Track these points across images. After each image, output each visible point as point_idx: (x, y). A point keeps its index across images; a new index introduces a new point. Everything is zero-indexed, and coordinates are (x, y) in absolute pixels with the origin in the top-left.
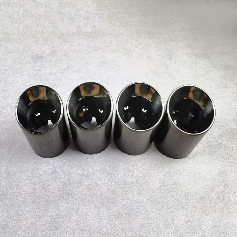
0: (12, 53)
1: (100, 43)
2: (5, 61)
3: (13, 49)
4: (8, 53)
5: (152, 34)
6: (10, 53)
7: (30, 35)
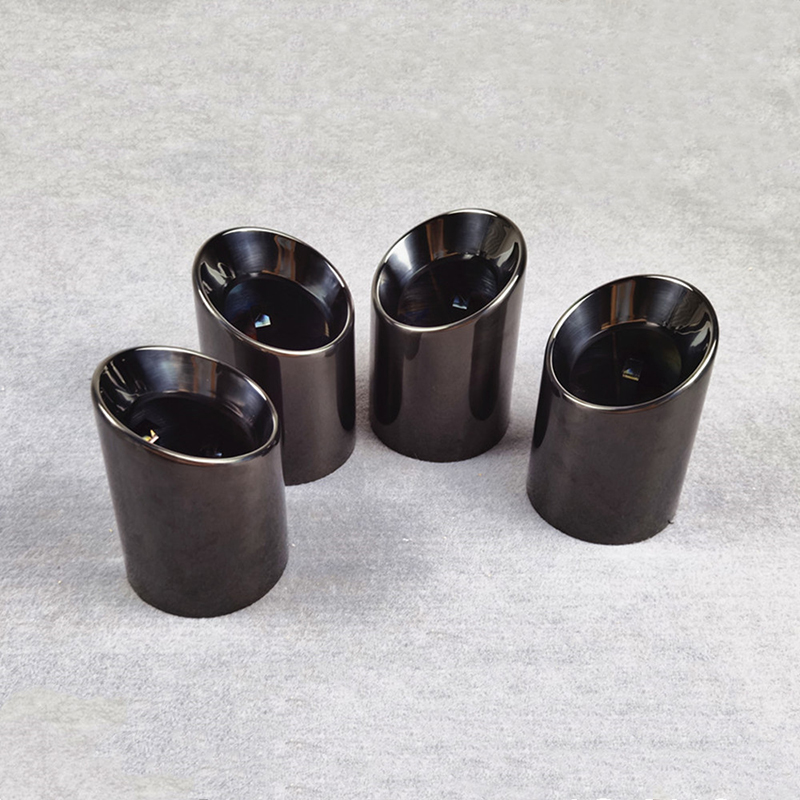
0: (143, 280)
1: (540, 269)
2: (114, 311)
3: (146, 264)
4: (124, 277)
5: (772, 246)
6: (132, 278)
7: (222, 211)
